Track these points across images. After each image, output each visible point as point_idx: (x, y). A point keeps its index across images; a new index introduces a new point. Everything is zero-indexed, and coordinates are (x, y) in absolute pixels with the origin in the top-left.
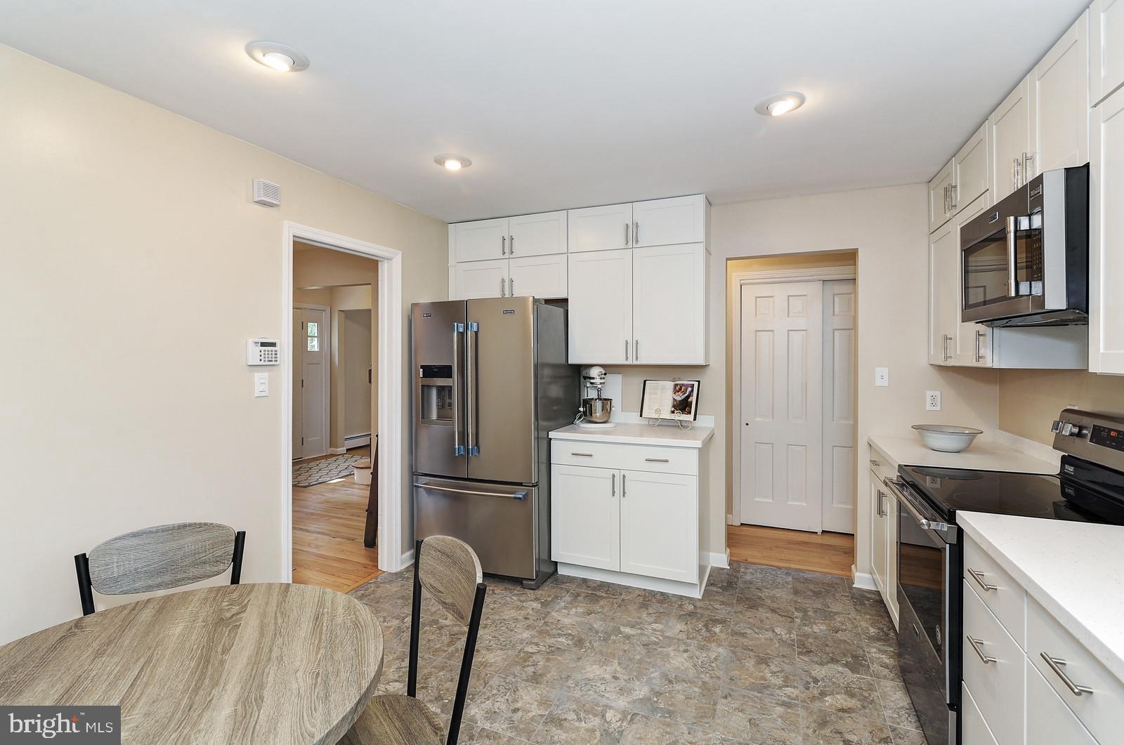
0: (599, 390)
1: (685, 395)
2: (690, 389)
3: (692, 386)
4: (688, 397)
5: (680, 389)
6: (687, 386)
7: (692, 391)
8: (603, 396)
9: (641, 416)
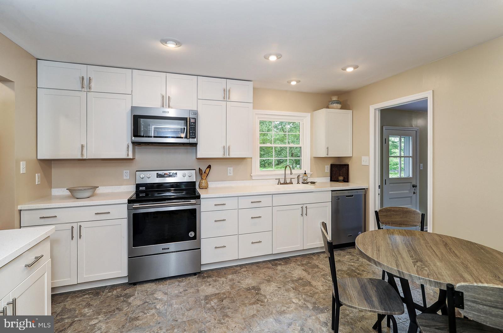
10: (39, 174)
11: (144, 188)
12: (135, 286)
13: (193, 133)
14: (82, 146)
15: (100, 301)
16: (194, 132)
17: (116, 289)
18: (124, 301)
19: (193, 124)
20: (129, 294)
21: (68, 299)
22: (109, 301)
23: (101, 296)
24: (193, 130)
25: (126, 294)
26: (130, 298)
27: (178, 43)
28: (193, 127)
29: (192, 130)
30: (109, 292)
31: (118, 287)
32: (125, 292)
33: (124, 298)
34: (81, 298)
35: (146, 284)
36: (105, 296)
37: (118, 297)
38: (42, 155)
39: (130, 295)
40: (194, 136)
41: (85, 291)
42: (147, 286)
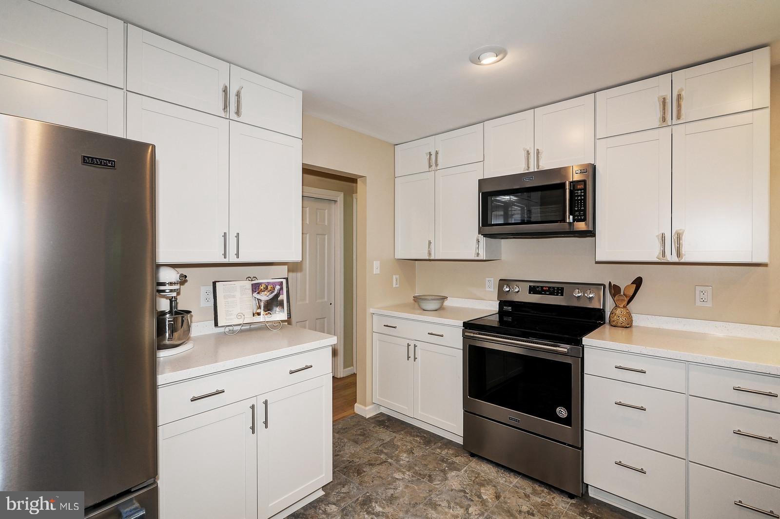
0: (172, 301)
1: (274, 294)
2: (278, 287)
3: (281, 284)
4: (277, 296)
5: (266, 288)
6: (274, 284)
7: (281, 289)
8: (181, 307)
9: (216, 324)
10: (398, 276)
11: (509, 309)
12: (471, 458)
13: (579, 211)
14: (430, 243)
15: (424, 453)
16: (583, 208)
17: (449, 449)
18: (443, 471)
19: (581, 192)
20: (455, 465)
21: (402, 432)
22: (430, 460)
23: (430, 448)
24: (581, 205)
25: (453, 463)
26: (452, 472)
27: (501, 52)
28: (579, 198)
29: (578, 204)
30: (440, 448)
31: (453, 447)
32: (454, 459)
33: (446, 467)
34: (411, 438)
35: (486, 463)
36: (432, 449)
37: (443, 461)
38: (401, 254)
39: (456, 467)
40: (582, 218)
41: (422, 432)
42: (484, 468)
